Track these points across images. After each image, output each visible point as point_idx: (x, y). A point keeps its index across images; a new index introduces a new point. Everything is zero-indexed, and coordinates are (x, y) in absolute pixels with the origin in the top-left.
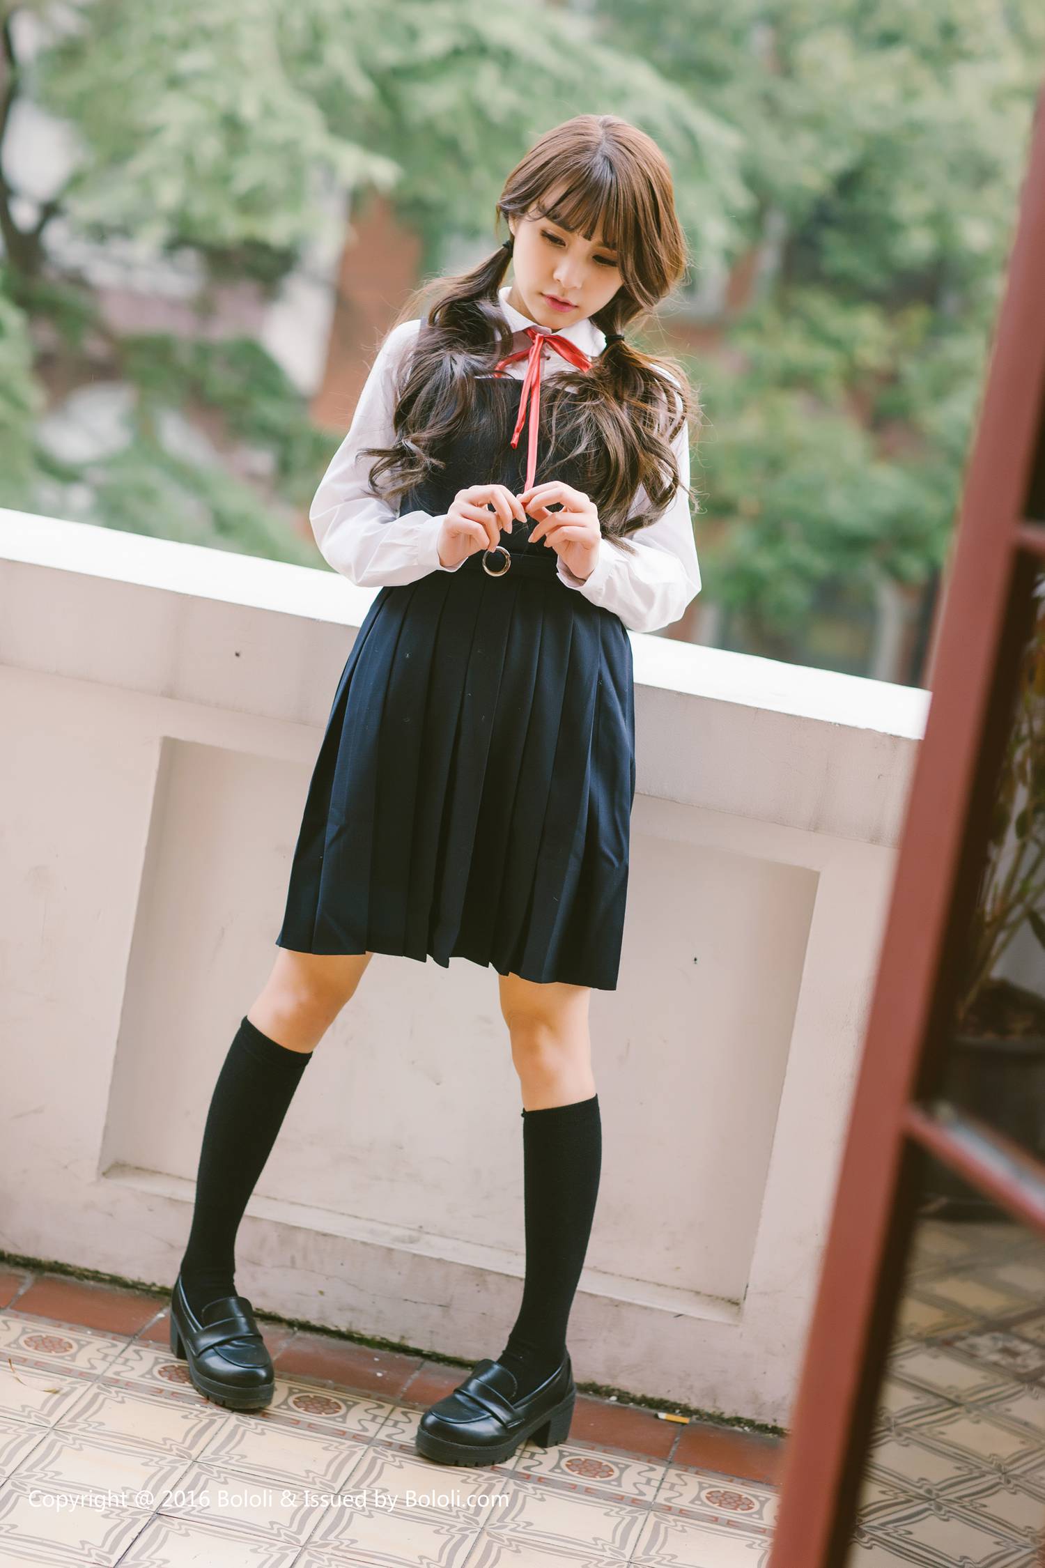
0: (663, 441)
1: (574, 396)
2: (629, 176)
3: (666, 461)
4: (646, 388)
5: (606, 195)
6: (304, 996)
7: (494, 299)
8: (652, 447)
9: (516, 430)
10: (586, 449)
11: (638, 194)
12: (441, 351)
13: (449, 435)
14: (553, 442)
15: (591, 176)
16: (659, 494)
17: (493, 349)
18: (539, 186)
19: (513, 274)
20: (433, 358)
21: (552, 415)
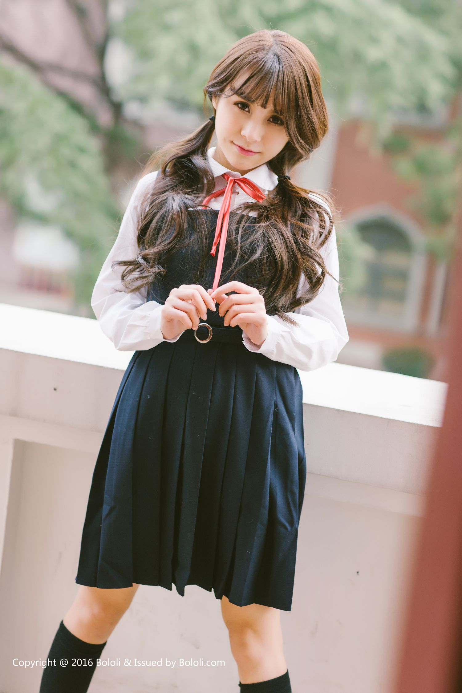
0: (314, 248)
1: (255, 218)
2: (291, 67)
3: (316, 261)
4: (303, 211)
5: (275, 78)
6: (96, 609)
7: (204, 155)
8: (307, 253)
9: (214, 244)
10: (261, 255)
11: (297, 79)
12: (167, 193)
13: (169, 251)
14: (239, 251)
15: (265, 66)
16: (314, 281)
17: (201, 190)
18: (230, 76)
19: (216, 138)
20: (162, 197)
21: (238, 233)
